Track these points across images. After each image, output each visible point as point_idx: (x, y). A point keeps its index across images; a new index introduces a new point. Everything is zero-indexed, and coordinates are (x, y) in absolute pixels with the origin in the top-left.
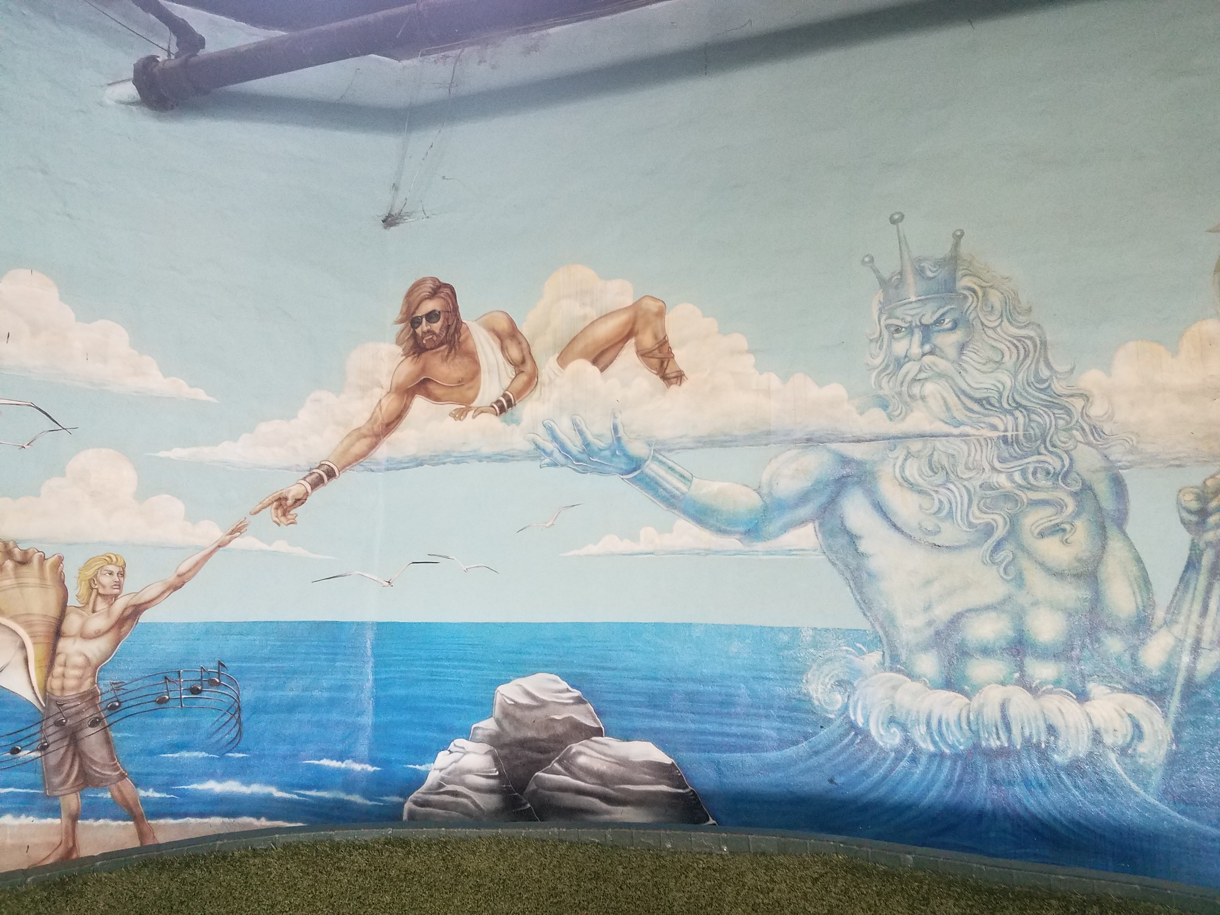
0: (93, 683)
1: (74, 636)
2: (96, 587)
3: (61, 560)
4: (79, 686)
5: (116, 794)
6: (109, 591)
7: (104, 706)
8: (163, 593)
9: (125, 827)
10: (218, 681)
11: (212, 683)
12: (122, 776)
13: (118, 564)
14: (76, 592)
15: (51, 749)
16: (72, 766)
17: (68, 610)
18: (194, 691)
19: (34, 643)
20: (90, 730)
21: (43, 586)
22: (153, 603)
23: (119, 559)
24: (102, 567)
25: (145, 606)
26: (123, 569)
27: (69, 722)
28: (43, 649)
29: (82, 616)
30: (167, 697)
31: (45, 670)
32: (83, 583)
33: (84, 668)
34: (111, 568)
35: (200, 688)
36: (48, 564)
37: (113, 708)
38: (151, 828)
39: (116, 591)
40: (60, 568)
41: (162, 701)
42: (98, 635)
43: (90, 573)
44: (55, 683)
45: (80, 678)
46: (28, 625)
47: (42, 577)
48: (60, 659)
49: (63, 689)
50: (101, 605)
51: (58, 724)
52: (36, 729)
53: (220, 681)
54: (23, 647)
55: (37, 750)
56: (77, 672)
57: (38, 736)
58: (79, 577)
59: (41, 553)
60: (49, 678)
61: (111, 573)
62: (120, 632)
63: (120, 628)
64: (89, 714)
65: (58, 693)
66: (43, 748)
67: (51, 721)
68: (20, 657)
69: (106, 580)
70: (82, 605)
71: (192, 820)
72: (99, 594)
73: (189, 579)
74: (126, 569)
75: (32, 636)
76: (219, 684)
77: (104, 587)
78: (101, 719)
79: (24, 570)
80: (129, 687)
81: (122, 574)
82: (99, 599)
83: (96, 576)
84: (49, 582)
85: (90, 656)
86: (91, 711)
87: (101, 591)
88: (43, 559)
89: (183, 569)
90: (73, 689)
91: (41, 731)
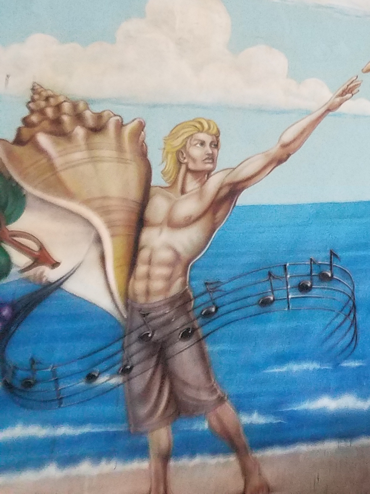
0: (184, 284)
1: (160, 225)
2: (186, 161)
3: (142, 126)
4: (168, 289)
5: (215, 423)
6: (200, 166)
7: (197, 312)
8: (265, 168)
9: (225, 465)
10: (330, 275)
11: (323, 277)
12: (221, 400)
13: (210, 131)
14: (162, 168)
15: (134, 370)
16: (160, 391)
17: (153, 191)
18: (303, 288)
19: (113, 236)
20: (182, 345)
21: (121, 160)
22: (253, 180)
23: (212, 126)
24: (192, 135)
25: (244, 184)
26: (217, 137)
27: (157, 336)
28: (123, 243)
29: (169, 198)
30: (272, 298)
31: (126, 269)
32: (170, 156)
33: (172, 265)
34: (202, 136)
35: (309, 285)
36: (127, 131)
37: (208, 314)
38: (256, 463)
39: (209, 166)
40: (141, 136)
41: (265, 303)
42: (189, 222)
43: (178, 143)
44: (139, 286)
45: (169, 279)
46: (104, 212)
47: (120, 148)
48: (144, 255)
49: (148, 293)
50: (192, 185)
51: (143, 338)
52: (117, 346)
53: (332, 275)
54: (99, 240)
55: (118, 374)
56: (164, 271)
57: (119, 356)
58: (164, 149)
59: (118, 118)
60: (132, 280)
61: (203, 143)
62: (215, 219)
63: (215, 213)
64: (179, 323)
65: (141, 300)
66: (126, 371)
67: (134, 336)
68: (94, 255)
69: (197, 152)
70: (168, 185)
71: (303, 448)
72: (188, 170)
73: (295, 151)
74: (221, 138)
75: (110, 225)
76: (331, 278)
77: (194, 160)
78: (194, 330)
79: (98, 139)
80: (227, 287)
81: (216, 145)
82: (189, 177)
83: (185, 146)
84: (128, 155)
85: (180, 249)
86: (182, 320)
87: (191, 166)
88: (120, 126)
89: (288, 137)
90: (159, 292)
91: (123, 349)
